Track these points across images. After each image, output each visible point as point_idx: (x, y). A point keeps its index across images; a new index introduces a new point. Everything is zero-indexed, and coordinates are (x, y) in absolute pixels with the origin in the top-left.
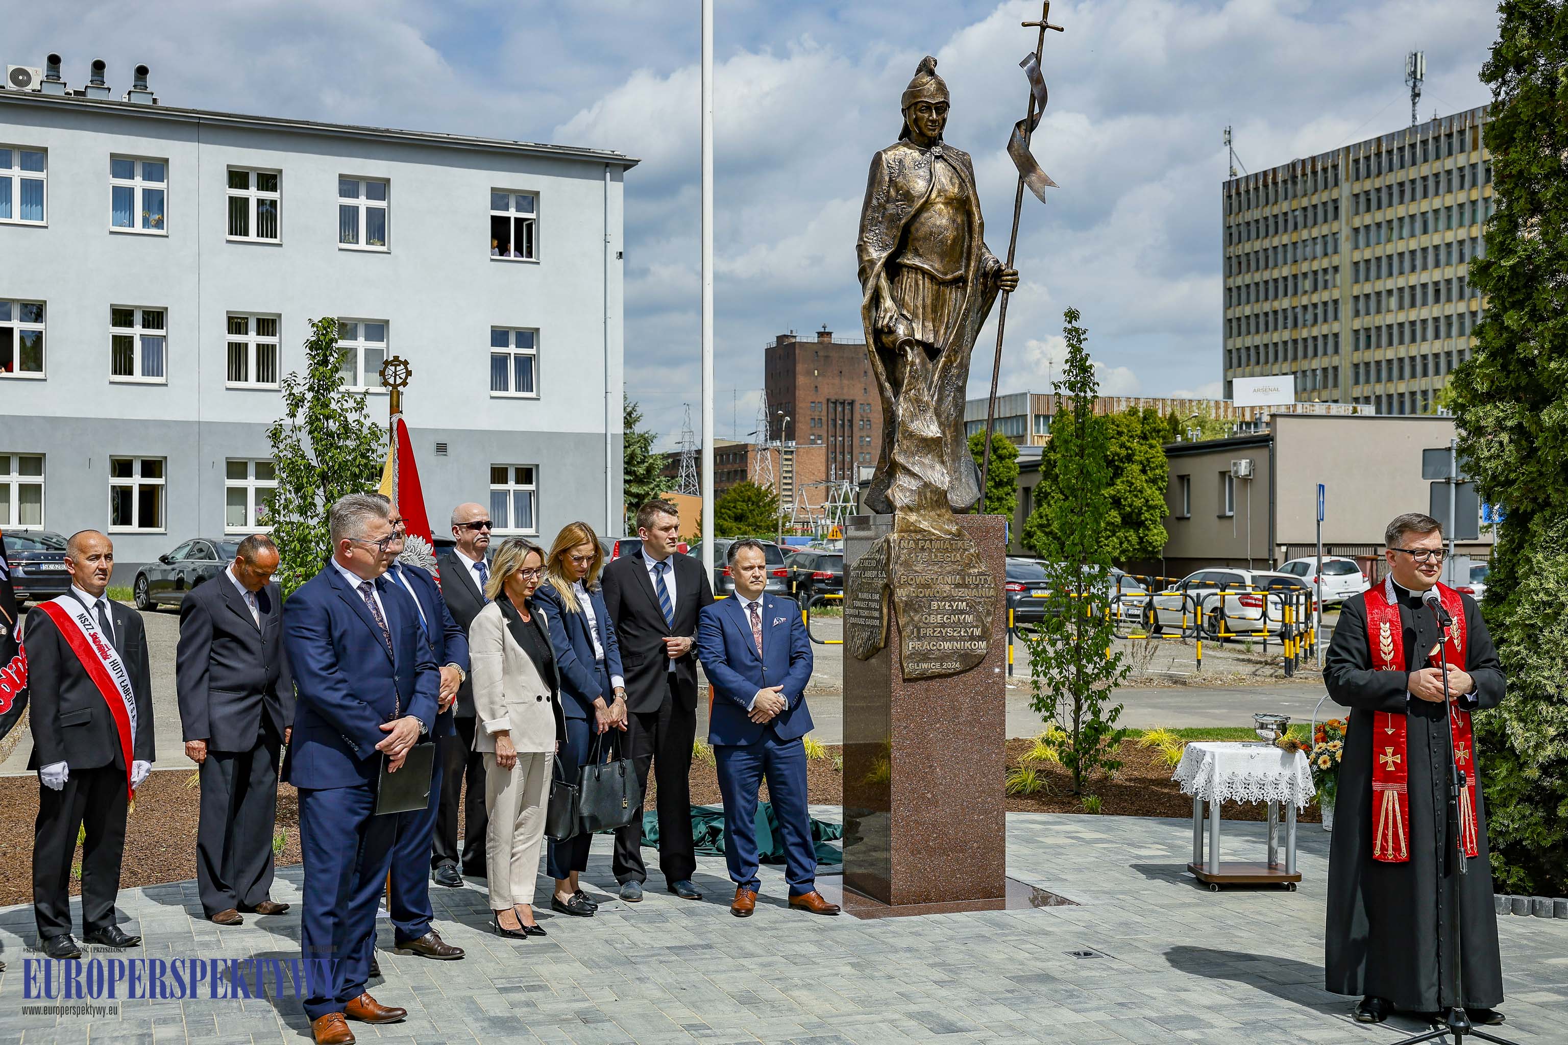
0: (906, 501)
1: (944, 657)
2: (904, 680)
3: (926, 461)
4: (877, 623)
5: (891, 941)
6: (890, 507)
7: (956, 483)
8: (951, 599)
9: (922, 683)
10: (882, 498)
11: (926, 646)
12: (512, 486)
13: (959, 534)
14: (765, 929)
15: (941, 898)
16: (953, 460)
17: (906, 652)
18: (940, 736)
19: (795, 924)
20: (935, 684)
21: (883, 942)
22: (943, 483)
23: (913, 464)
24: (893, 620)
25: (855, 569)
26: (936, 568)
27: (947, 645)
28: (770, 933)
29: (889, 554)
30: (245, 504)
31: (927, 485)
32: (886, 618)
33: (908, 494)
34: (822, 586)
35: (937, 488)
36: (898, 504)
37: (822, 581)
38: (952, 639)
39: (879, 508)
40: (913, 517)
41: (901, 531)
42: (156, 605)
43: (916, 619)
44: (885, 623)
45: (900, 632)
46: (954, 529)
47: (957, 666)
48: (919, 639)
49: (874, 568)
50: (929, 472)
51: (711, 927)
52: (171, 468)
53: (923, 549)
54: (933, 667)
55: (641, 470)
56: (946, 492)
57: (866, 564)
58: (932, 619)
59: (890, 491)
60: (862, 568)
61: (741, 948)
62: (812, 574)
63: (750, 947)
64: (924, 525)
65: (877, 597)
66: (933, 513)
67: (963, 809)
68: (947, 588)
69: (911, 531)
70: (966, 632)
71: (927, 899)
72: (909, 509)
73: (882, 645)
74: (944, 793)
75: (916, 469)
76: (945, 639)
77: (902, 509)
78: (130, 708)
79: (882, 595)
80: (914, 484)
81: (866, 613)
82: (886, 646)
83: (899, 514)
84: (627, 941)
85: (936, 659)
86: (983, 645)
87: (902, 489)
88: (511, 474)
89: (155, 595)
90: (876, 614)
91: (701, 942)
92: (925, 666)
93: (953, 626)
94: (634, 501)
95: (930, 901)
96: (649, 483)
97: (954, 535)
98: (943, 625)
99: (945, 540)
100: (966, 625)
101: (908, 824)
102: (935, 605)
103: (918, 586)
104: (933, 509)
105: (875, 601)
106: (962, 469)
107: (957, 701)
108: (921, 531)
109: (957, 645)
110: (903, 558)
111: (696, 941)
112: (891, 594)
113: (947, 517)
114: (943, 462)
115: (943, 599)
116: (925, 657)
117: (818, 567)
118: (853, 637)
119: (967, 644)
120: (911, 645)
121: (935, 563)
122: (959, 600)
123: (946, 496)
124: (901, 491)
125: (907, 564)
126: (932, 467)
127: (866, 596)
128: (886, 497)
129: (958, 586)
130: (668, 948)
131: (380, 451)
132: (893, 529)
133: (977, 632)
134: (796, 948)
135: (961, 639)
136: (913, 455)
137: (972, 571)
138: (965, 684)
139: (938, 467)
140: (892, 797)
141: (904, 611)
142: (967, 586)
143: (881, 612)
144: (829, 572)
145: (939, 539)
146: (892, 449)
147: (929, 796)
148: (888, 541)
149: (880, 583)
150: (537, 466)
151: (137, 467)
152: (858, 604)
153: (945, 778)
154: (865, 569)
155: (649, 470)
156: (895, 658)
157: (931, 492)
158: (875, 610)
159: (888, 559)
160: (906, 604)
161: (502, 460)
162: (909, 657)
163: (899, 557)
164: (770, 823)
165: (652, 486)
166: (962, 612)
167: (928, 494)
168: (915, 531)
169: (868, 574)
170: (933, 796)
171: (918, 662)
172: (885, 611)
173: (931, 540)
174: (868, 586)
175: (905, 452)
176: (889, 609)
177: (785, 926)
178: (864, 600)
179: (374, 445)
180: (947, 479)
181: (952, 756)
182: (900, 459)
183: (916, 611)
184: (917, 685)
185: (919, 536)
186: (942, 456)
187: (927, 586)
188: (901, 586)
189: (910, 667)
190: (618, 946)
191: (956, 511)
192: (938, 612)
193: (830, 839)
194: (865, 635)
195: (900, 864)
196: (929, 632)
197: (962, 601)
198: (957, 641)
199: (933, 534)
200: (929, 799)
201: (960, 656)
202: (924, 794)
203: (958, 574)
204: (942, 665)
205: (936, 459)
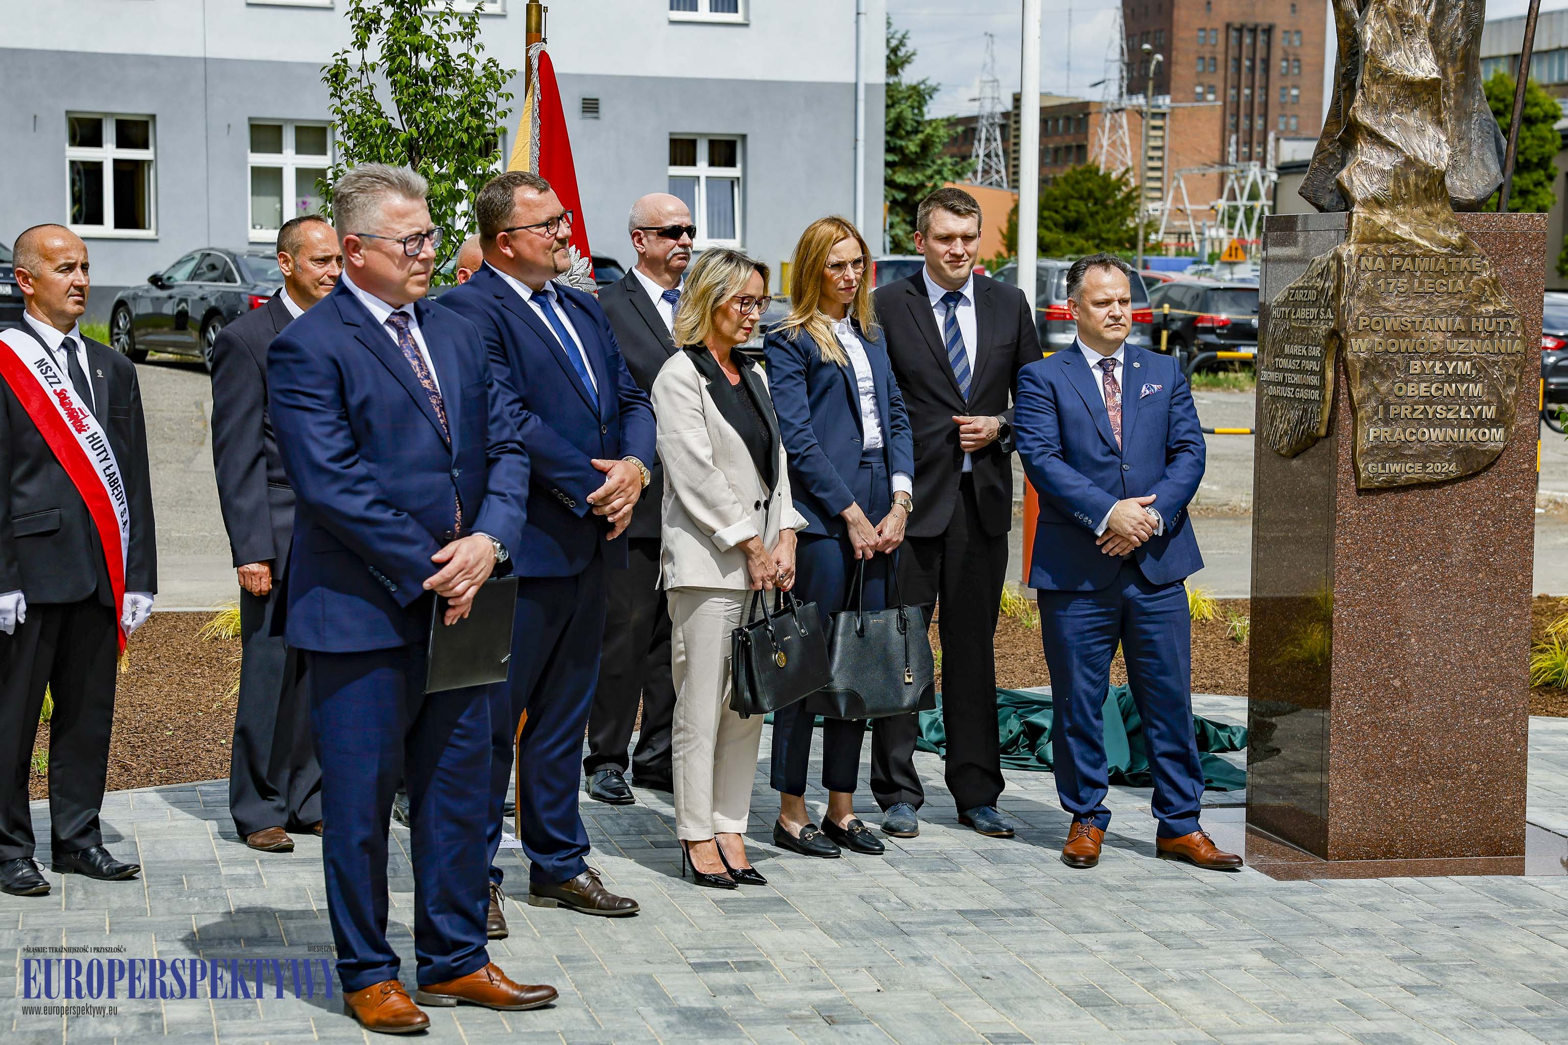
0: (1373, 189)
1: (1428, 454)
2: (1359, 492)
3: (1411, 121)
4: (1316, 395)
5: (1328, 916)
6: (1345, 200)
7: (1461, 158)
8: (1445, 356)
9: (1390, 496)
10: (1331, 185)
11: (1398, 434)
12: (702, 169)
13: (1464, 247)
14: (1119, 889)
15: (1414, 851)
16: (1458, 119)
17: (1363, 444)
18: (1418, 585)
19: (1166, 884)
20: (1413, 499)
21: (1315, 919)
22: (1438, 158)
23: (1388, 126)
24: (1343, 390)
25: (1280, 305)
26: (1420, 304)
27: (1435, 434)
28: (1126, 895)
29: (1340, 280)
30: (280, 194)
31: (1410, 162)
32: (1330, 387)
33: (1376, 178)
34: (1211, 338)
35: (1428, 168)
36: (1358, 194)
37: (1211, 331)
38: (1444, 423)
39: (1325, 201)
40: (1383, 217)
41: (1363, 241)
42: (145, 353)
43: (1383, 389)
44: (1329, 396)
45: (1354, 411)
46: (1455, 237)
47: (1452, 468)
48: (1387, 422)
49: (1313, 304)
50: (1415, 140)
51: (1030, 882)
52: (161, 133)
53: (1399, 271)
54: (1410, 470)
55: (912, 147)
56: (1442, 175)
57: (1299, 297)
58: (1410, 390)
59: (1344, 173)
60: (1292, 302)
61: (1079, 918)
62: (1194, 319)
63: (1094, 916)
64: (1403, 230)
65: (1316, 352)
66: (1418, 211)
67: (1455, 708)
68: (1439, 337)
69: (1379, 241)
70: (1470, 411)
71: (1389, 853)
72: (1377, 203)
73: (1323, 431)
74: (1423, 679)
75: (1392, 135)
76: (1432, 423)
77: (1365, 203)
78: (119, 508)
79: (1326, 348)
80: (1386, 161)
81: (1297, 379)
82: (1329, 434)
83: (1359, 212)
84: (894, 899)
85: (1415, 458)
86: (1498, 433)
87: (1366, 168)
88: (702, 151)
89: (144, 337)
90: (1314, 380)
91: (1014, 906)
92: (1395, 467)
93: (1449, 401)
94: (900, 196)
95: (1395, 855)
96: (925, 166)
97: (1454, 247)
98: (1429, 400)
99: (1437, 257)
100: (1469, 401)
101: (1359, 729)
102: (1416, 366)
103: (1388, 334)
104: (1419, 203)
105: (1313, 358)
106: (1473, 135)
107: (1449, 527)
108: (1398, 240)
109: (1453, 434)
110: (1363, 286)
111: (1005, 903)
112: (1341, 347)
113: (1442, 216)
114: (1440, 123)
115: (1432, 356)
116: (1396, 453)
117: (1205, 307)
118: (1273, 418)
119: (1471, 433)
120: (1370, 434)
121: (1420, 295)
122: (1458, 358)
123: (1442, 182)
124: (1365, 172)
125: (1370, 297)
126: (1421, 131)
127: (1296, 349)
128: (1339, 183)
129: (1457, 334)
130: (960, 912)
131: (502, 105)
132: (1347, 235)
133: (1489, 412)
134: (1169, 920)
135: (1461, 423)
136: (1388, 110)
137: (1483, 309)
138: (1463, 499)
139: (1431, 130)
140: (1334, 683)
141: (1363, 376)
142: (1473, 335)
143: (1323, 377)
144: (1223, 316)
145: (1427, 254)
146: (1351, 100)
147: (1397, 683)
148: (1338, 258)
149: (1323, 329)
150: (744, 137)
151: (109, 132)
152: (1284, 363)
153: (1425, 655)
154: (1297, 305)
155: (925, 146)
156: (1344, 454)
157: (1417, 173)
158: (1313, 373)
159: (1338, 289)
160: (1367, 364)
161: (686, 127)
162: (1370, 452)
163: (1356, 286)
164: (1125, 721)
165: (929, 172)
166: (1463, 378)
167: (1412, 179)
168: (1387, 242)
169: (1302, 313)
170: (1404, 684)
171: (1384, 462)
172: (1330, 375)
173: (1414, 257)
174: (1302, 334)
175: (1375, 106)
176: (1337, 373)
177: (1150, 885)
178: (1294, 357)
179: (491, 97)
180: (1446, 151)
181: (1437, 620)
182: (1365, 118)
183: (1383, 376)
184: (1381, 501)
185: (1393, 250)
186: (1439, 111)
187: (1402, 334)
188: (1358, 333)
189: (1369, 469)
190: (881, 906)
191: (1461, 207)
192: (1421, 377)
193: (1224, 750)
194: (1294, 415)
195: (1344, 792)
196: (1405, 411)
197: (1464, 360)
198: (1453, 427)
199: (1418, 246)
200: (1396, 689)
201: (1458, 452)
202: (1387, 680)
203: (1459, 314)
204: (1424, 467)
205: (1429, 117)
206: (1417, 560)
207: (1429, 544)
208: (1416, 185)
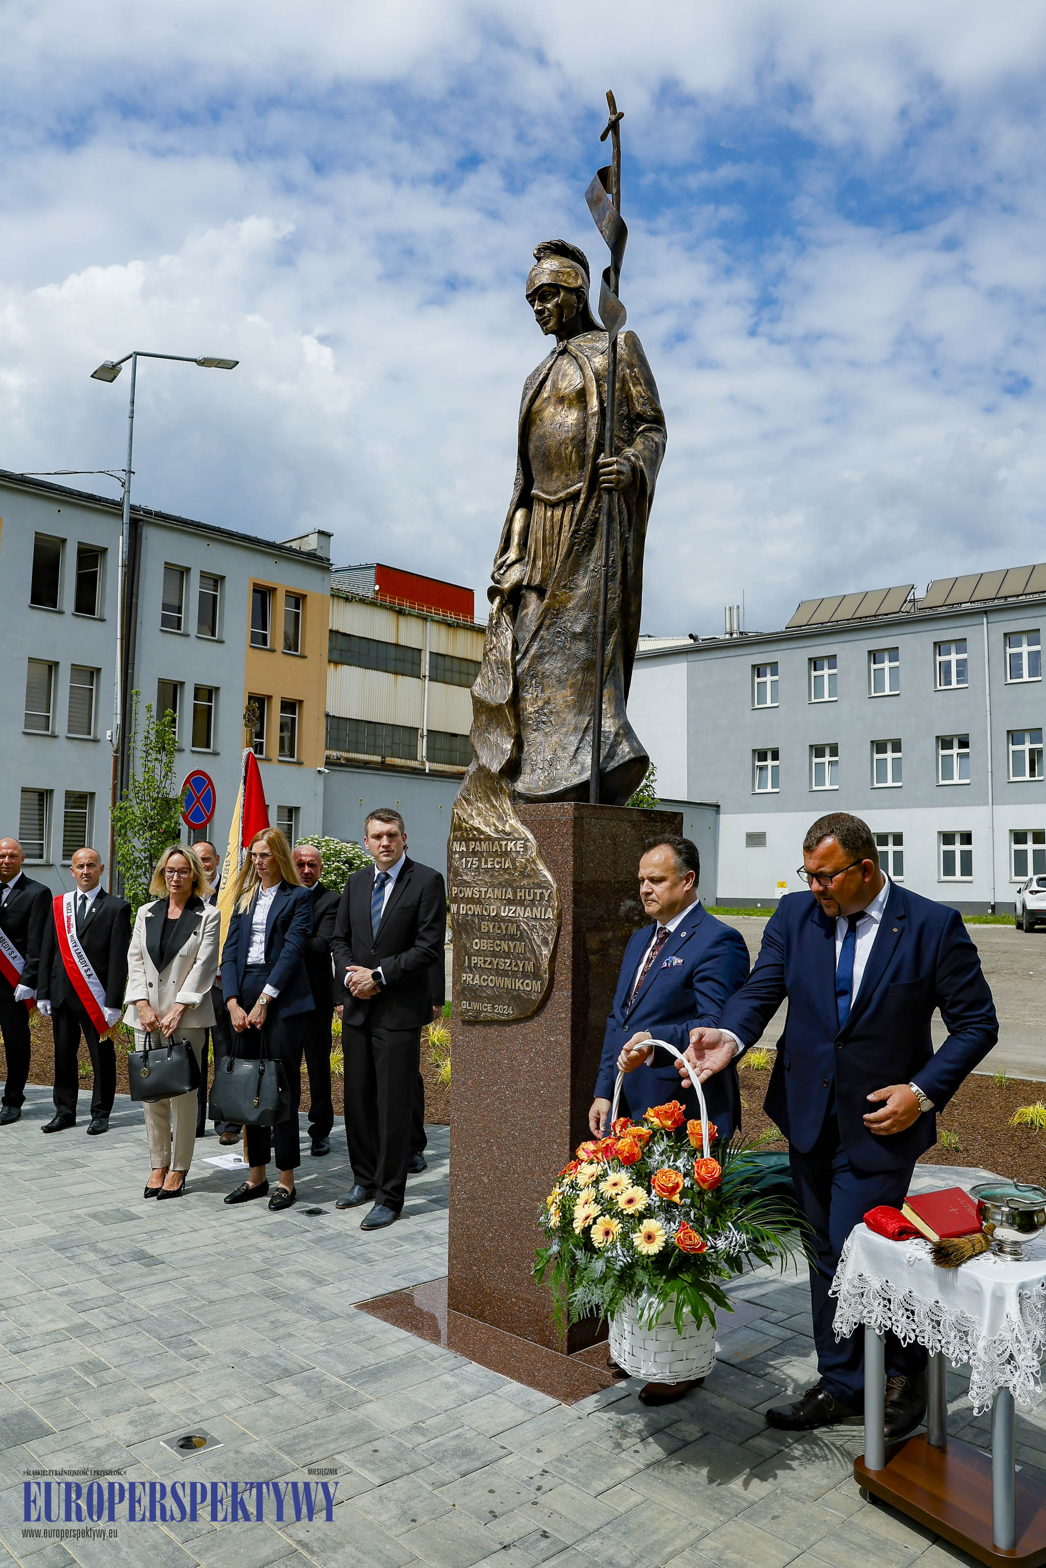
1: (495, 998)
8: (500, 919)
11: (477, 979)
13: (511, 832)
15: (496, 1321)
20: (493, 1031)
23: (482, 743)
26: (488, 877)
27: (499, 982)
31: (480, 769)
35: (489, 771)
38: (504, 974)
40: (466, 812)
41: (455, 830)
43: (467, 943)
45: (457, 959)
46: (506, 825)
47: (506, 1011)
48: (470, 969)
50: (490, 752)
53: (473, 852)
54: (486, 1009)
56: (496, 776)
58: (484, 945)
64: (477, 821)
66: (487, 805)
68: (497, 903)
69: (464, 829)
70: (517, 965)
75: (480, 749)
76: (496, 972)
85: (489, 999)
86: (537, 986)
92: (476, 1006)
93: (504, 955)
95: (485, 1320)
97: (506, 833)
98: (494, 954)
99: (493, 841)
100: (518, 956)
102: (483, 926)
103: (468, 901)
104: (488, 799)
108: (472, 828)
109: (508, 982)
110: (454, 865)
115: (492, 918)
116: (476, 994)
119: (519, 983)
120: (463, 978)
121: (487, 870)
122: (510, 921)
125: (457, 873)
126: (497, 744)
129: (510, 902)
133: (530, 967)
135: (512, 974)
136: (485, 731)
137: (525, 882)
139: (504, 743)
141: (458, 932)
142: (519, 903)
145: (489, 838)
153: (502, 1161)
157: (484, 777)
160: (458, 923)
162: (464, 992)
163: (451, 863)
166: (512, 938)
167: (482, 782)
168: (468, 830)
171: (470, 1001)
173: (480, 840)
175: (478, 729)
183: (467, 933)
185: (472, 835)
186: (511, 729)
187: (477, 901)
189: (463, 1006)
192: (487, 935)
196: (481, 961)
197: (512, 922)
198: (508, 977)
199: (482, 833)
200: (485, 1184)
201: (513, 997)
202: (480, 1175)
203: (510, 885)
204: (493, 1008)
205: (505, 733)
206: (496, 1084)
207: (503, 1072)
208: (485, 785)
